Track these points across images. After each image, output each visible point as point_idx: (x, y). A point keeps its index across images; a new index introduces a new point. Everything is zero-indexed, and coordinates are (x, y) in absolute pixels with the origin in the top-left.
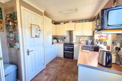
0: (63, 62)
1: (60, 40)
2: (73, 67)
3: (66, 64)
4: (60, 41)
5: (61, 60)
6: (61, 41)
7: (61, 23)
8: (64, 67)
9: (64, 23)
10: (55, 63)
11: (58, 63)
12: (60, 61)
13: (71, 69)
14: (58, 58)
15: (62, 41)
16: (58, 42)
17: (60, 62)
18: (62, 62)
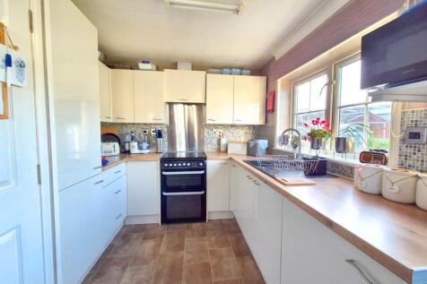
0: (168, 249)
1: (136, 144)
2: (221, 258)
3: (186, 255)
4: (135, 150)
5: (153, 237)
6: (140, 148)
7: (141, 66)
8: (184, 273)
9: (154, 67)
10: (124, 269)
11: (145, 262)
12: (149, 245)
13: (217, 274)
14: (135, 235)
15: (148, 148)
16: (125, 152)
17: (154, 254)
18: (163, 248)
